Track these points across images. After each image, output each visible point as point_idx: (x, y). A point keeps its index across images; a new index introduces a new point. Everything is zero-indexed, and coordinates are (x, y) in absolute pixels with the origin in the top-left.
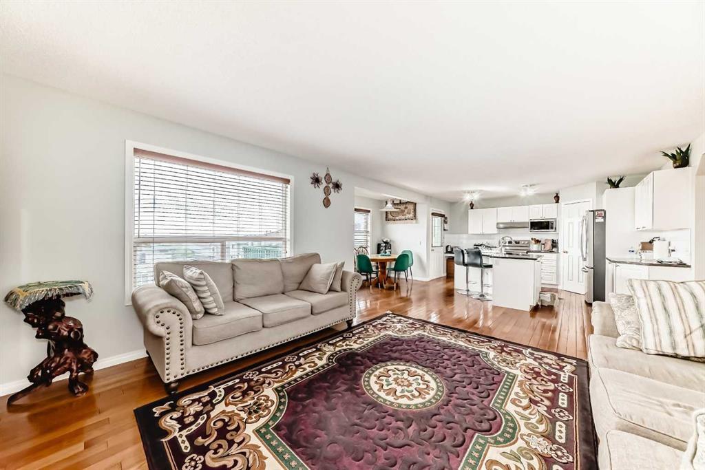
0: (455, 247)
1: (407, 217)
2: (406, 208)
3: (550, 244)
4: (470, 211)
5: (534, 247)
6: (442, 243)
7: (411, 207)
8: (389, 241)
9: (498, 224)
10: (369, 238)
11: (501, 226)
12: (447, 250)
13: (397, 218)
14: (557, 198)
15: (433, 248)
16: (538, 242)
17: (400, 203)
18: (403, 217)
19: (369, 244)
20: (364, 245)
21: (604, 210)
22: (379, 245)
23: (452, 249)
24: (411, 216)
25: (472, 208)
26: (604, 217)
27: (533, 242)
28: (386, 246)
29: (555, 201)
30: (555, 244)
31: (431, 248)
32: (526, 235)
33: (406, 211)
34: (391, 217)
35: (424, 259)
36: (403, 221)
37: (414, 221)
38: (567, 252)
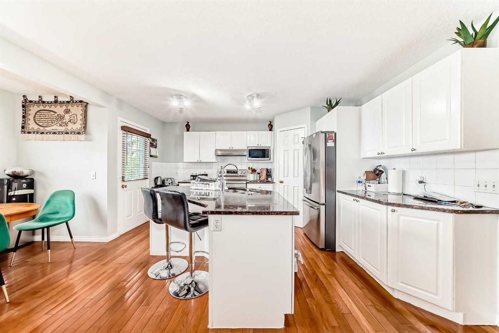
0: (167, 179)
1: (69, 128)
2: (67, 111)
3: (265, 173)
4: (186, 133)
5: (251, 177)
6: (145, 174)
7: (77, 110)
9: (216, 150)
11: (219, 153)
12: (156, 184)
13: (48, 129)
14: (271, 127)
15: (125, 184)
16: (254, 171)
17: (56, 102)
18: (62, 129)
21: (333, 132)
23: (163, 182)
24: (78, 126)
25: (188, 130)
26: (335, 141)
27: (250, 171)
29: (268, 129)
30: (269, 173)
31: (120, 183)
32: (244, 164)
33: (67, 117)
34: (36, 127)
35: (104, 202)
36: (61, 136)
37: (82, 137)
38: (282, 182)
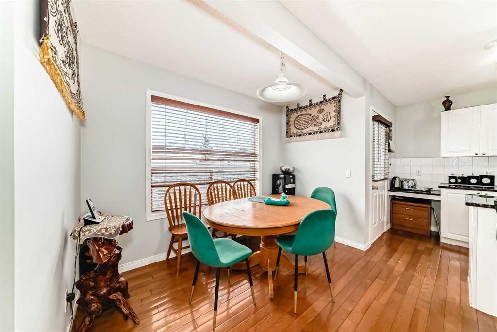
1: (323, 126)
2: (321, 111)
4: (445, 115)
6: (385, 173)
8: (291, 170)
10: (258, 165)
12: (393, 186)
13: (305, 131)
15: (376, 184)
17: (311, 105)
18: (316, 129)
19: (258, 176)
20: (248, 176)
22: (275, 177)
23: (402, 184)
24: (331, 124)
25: (448, 109)
28: (285, 179)
31: (371, 184)
33: (321, 116)
34: (295, 131)
36: (316, 136)
37: (337, 134)
